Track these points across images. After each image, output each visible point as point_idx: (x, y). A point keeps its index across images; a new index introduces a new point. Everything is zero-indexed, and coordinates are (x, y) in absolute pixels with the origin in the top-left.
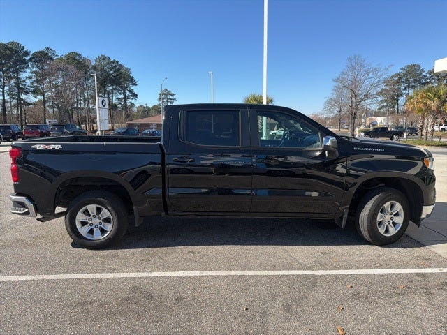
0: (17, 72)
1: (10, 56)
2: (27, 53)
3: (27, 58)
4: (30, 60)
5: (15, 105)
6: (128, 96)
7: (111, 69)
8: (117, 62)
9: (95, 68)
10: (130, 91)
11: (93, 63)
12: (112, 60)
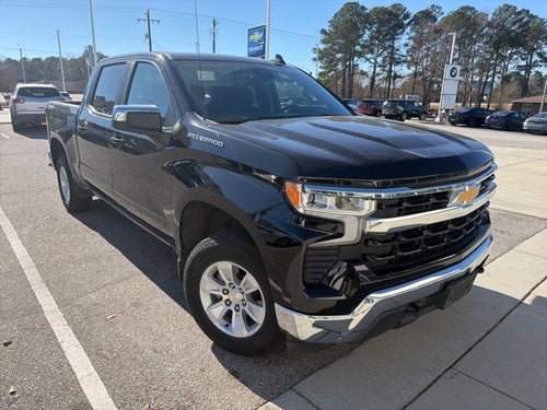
0: (393, 39)
1: (389, 21)
2: (407, 16)
3: (406, 22)
4: (409, 23)
5: (384, 78)
6: (536, 61)
7: (514, 24)
8: (528, 12)
9: (489, 25)
10: (540, 55)
11: (490, 18)
12: (519, 10)
